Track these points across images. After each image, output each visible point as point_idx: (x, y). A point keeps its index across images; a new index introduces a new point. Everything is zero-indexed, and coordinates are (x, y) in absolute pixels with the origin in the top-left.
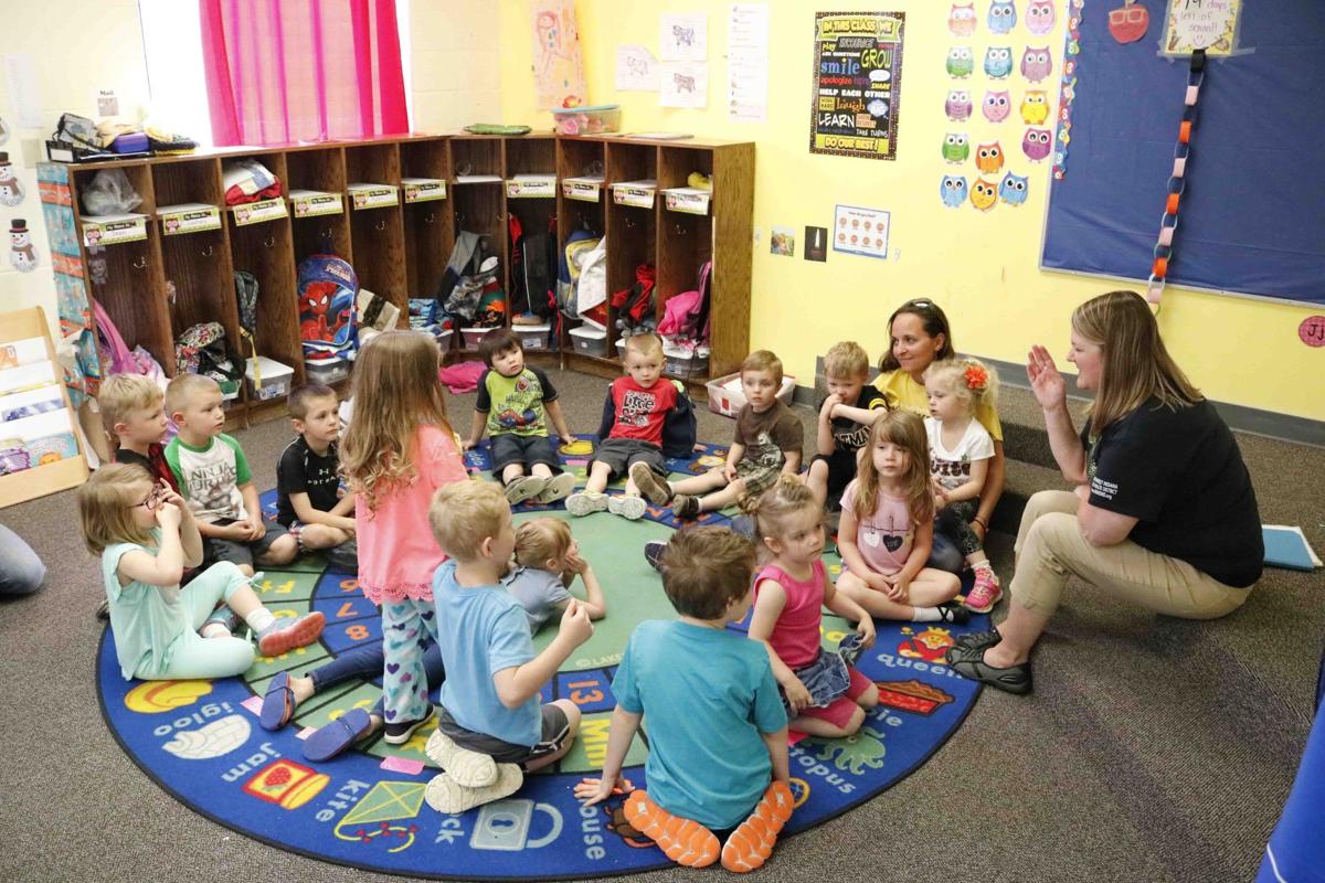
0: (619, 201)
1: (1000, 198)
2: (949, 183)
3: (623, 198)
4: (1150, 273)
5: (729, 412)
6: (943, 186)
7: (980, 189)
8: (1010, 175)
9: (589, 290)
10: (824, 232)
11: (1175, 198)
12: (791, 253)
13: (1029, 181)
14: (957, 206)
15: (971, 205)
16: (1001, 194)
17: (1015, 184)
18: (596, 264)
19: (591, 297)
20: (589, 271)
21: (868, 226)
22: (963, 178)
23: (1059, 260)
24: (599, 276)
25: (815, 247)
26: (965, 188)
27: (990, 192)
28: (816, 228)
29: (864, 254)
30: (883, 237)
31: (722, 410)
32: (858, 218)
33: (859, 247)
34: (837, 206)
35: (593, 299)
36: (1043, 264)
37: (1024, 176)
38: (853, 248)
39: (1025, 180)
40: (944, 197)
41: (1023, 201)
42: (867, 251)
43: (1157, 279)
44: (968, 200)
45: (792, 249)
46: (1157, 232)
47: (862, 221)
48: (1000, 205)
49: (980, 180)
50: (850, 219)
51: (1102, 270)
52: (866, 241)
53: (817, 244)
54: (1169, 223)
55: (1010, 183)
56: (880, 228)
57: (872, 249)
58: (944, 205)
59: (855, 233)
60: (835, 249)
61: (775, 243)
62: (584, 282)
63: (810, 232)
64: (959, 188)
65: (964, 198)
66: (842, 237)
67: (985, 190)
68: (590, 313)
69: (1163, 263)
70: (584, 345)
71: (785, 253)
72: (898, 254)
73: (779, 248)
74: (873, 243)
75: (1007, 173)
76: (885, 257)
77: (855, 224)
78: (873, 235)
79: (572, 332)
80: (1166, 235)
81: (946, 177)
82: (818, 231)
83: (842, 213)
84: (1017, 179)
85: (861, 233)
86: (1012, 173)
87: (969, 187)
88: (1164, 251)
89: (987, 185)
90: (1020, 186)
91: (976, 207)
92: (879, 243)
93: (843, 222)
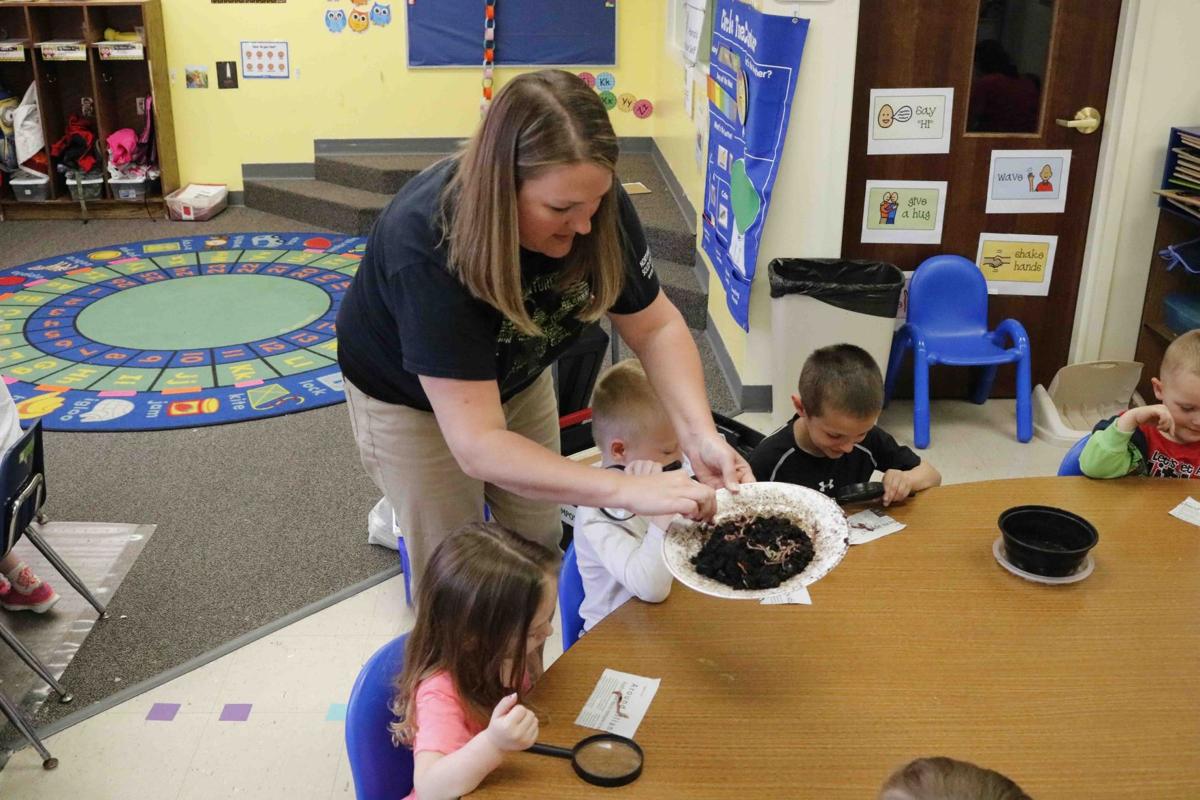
0: (49, 58)
1: (371, 22)
2: (331, 15)
3: (52, 55)
4: (483, 60)
5: (192, 217)
6: (327, 19)
7: (356, 17)
8: (376, 5)
9: (25, 141)
10: (233, 65)
11: (491, 9)
12: (206, 86)
13: (391, 8)
14: (340, 31)
15: (350, 29)
16: (372, 19)
17: (381, 11)
18: (28, 118)
19: (28, 148)
20: (22, 125)
21: (270, 55)
22: (341, 11)
23: (421, 60)
24: (31, 128)
25: (227, 77)
26: (344, 18)
27: (363, 19)
28: (226, 63)
29: (270, 77)
30: (284, 62)
31: (185, 217)
32: (260, 49)
33: (265, 72)
34: (241, 43)
35: (30, 150)
36: (410, 64)
37: (386, 5)
38: (259, 74)
39: (388, 7)
40: (328, 24)
41: (388, 21)
42: (272, 74)
43: (488, 63)
44: (347, 26)
45: (206, 83)
46: (483, 33)
47: (265, 52)
48: (372, 27)
49: (354, 11)
50: (254, 52)
51: (450, 63)
52: (271, 67)
53: (229, 74)
54: (490, 26)
55: (377, 11)
56: (281, 55)
57: (277, 72)
58: (331, 33)
59: (260, 62)
60: (245, 77)
61: (190, 80)
62: (21, 135)
63: (221, 66)
64: (340, 18)
65: (344, 24)
66: (250, 67)
67: (360, 17)
68: (29, 163)
69: (491, 52)
70: (28, 192)
71: (200, 86)
72: (298, 72)
73: (194, 83)
74: (276, 68)
75: (373, 4)
76: (288, 77)
77: (260, 55)
78: (276, 61)
79: (12, 182)
80: (490, 34)
81: (328, 12)
82: (228, 66)
83: (248, 47)
84: (382, 7)
85: (265, 61)
86: (379, 3)
87: (347, 18)
88: (490, 43)
89: (360, 14)
90: (384, 12)
91: (354, 30)
92: (281, 67)
93: (249, 54)
